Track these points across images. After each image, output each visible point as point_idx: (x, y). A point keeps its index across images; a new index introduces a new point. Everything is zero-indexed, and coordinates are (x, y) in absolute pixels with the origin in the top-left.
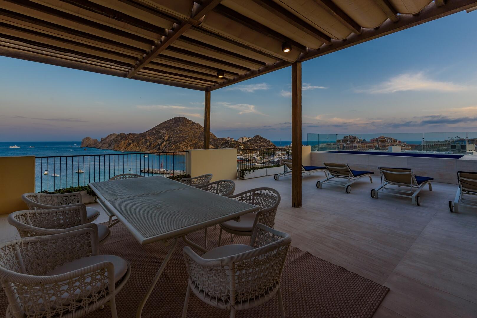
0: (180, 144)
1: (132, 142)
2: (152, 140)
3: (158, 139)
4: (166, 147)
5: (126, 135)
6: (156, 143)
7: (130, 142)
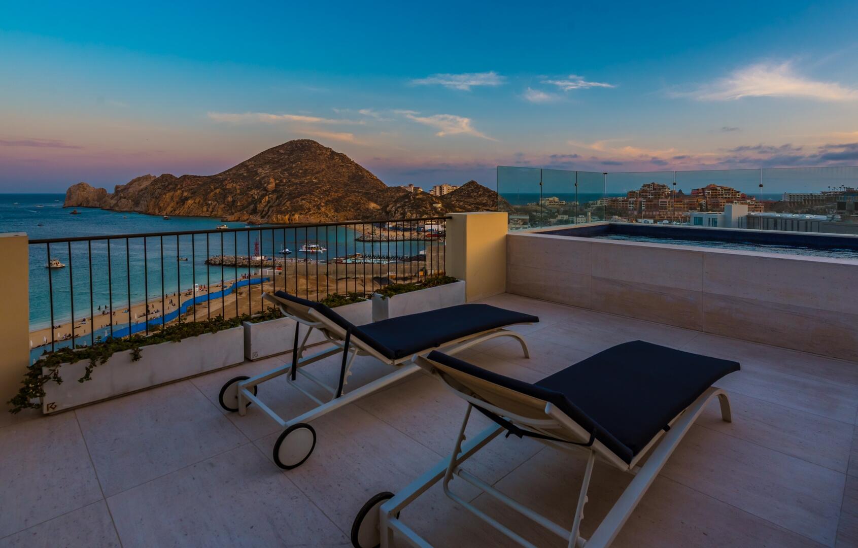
0: (303, 199)
1: (190, 195)
2: (238, 191)
3: (252, 189)
4: (271, 207)
5: (176, 179)
6: (249, 197)
7: (185, 194)
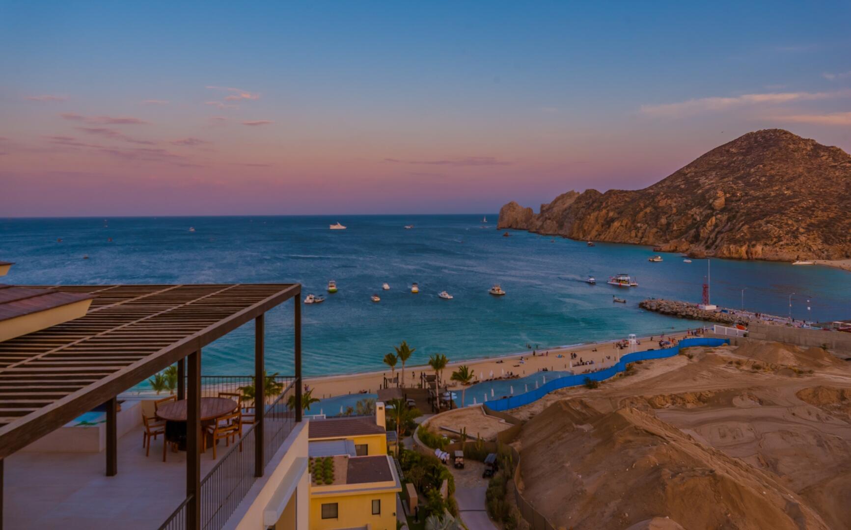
0: (768, 222)
1: (616, 215)
2: (674, 210)
3: (692, 207)
4: (719, 232)
5: (602, 195)
6: (688, 219)
7: (611, 214)
